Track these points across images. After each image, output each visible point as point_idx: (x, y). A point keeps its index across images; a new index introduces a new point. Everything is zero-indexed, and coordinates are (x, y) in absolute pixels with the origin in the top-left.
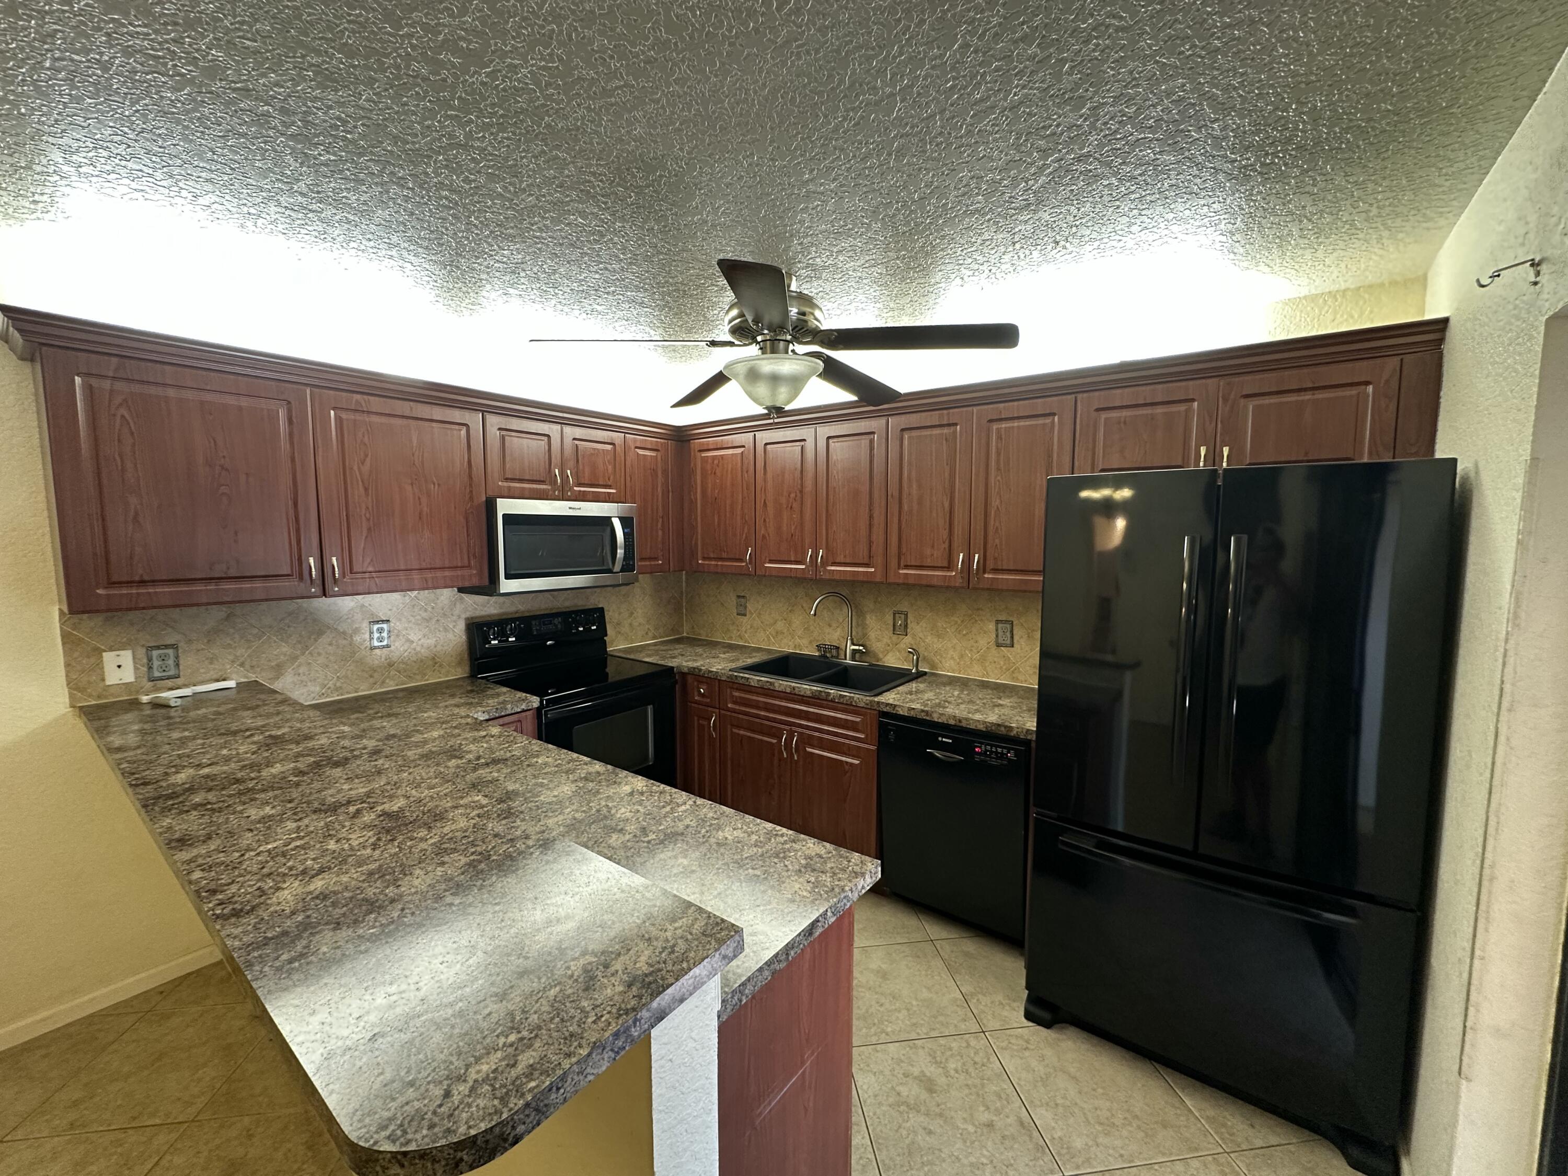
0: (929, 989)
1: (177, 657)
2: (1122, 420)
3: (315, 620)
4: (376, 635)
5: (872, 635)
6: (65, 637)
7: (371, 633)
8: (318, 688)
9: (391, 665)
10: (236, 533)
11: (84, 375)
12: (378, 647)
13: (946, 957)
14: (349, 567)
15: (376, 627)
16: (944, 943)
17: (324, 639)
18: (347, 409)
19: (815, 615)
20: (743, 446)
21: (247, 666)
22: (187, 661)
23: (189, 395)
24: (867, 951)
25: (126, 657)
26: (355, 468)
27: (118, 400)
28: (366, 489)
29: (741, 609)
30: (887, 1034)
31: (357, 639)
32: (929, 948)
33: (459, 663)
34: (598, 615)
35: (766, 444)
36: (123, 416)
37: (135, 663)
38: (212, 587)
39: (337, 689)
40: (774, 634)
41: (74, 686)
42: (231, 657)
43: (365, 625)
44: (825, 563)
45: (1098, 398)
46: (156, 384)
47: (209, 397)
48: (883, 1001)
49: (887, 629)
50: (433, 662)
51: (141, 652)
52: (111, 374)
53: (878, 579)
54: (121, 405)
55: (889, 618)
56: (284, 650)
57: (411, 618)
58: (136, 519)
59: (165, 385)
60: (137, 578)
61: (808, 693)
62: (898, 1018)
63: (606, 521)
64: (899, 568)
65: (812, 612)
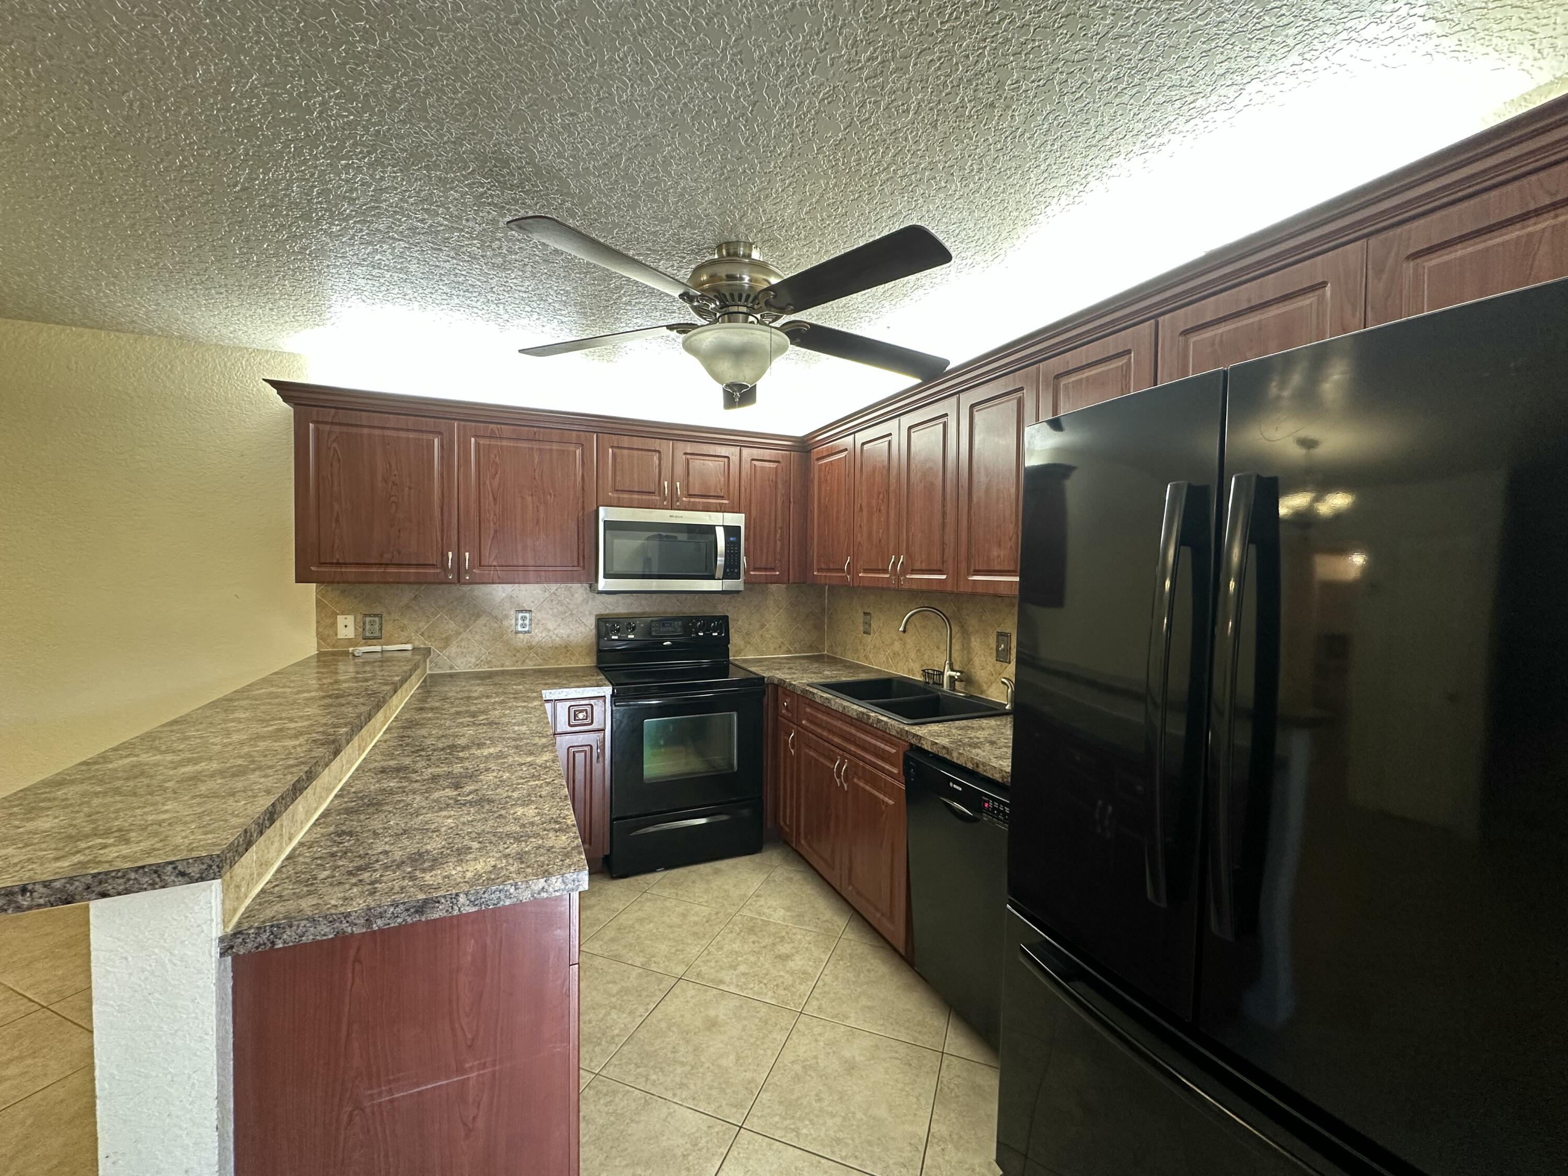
0: (890, 1108)
1: (381, 624)
2: (1218, 339)
3: (475, 606)
4: (520, 622)
5: (977, 661)
6: (318, 602)
7: (517, 620)
8: (473, 660)
9: (530, 648)
10: (399, 531)
11: (316, 422)
12: (521, 632)
13: (945, 1080)
14: (479, 562)
15: (520, 615)
16: (955, 1061)
17: (482, 621)
18: (483, 437)
19: (904, 631)
20: (846, 450)
21: (426, 637)
22: (388, 628)
23: (377, 432)
24: (853, 1034)
25: (350, 620)
26: (488, 482)
27: (333, 437)
28: (495, 499)
29: (867, 626)
30: (798, 1135)
31: (505, 623)
32: (932, 1060)
33: (588, 654)
34: (723, 622)
35: (863, 444)
36: (335, 449)
37: (355, 625)
38: (382, 570)
39: (489, 662)
40: (892, 655)
41: (321, 637)
42: (415, 628)
43: (512, 612)
44: (904, 571)
45: (1185, 317)
46: (357, 426)
47: (388, 433)
48: (825, 1096)
49: (991, 654)
50: (566, 649)
51: (360, 617)
52: (330, 420)
53: (949, 589)
54: (334, 441)
55: (993, 641)
56: (451, 626)
57: (550, 611)
58: (337, 520)
59: (362, 426)
60: (335, 561)
61: (854, 715)
62: (825, 1123)
63: (711, 529)
64: (969, 574)
65: (901, 629)
